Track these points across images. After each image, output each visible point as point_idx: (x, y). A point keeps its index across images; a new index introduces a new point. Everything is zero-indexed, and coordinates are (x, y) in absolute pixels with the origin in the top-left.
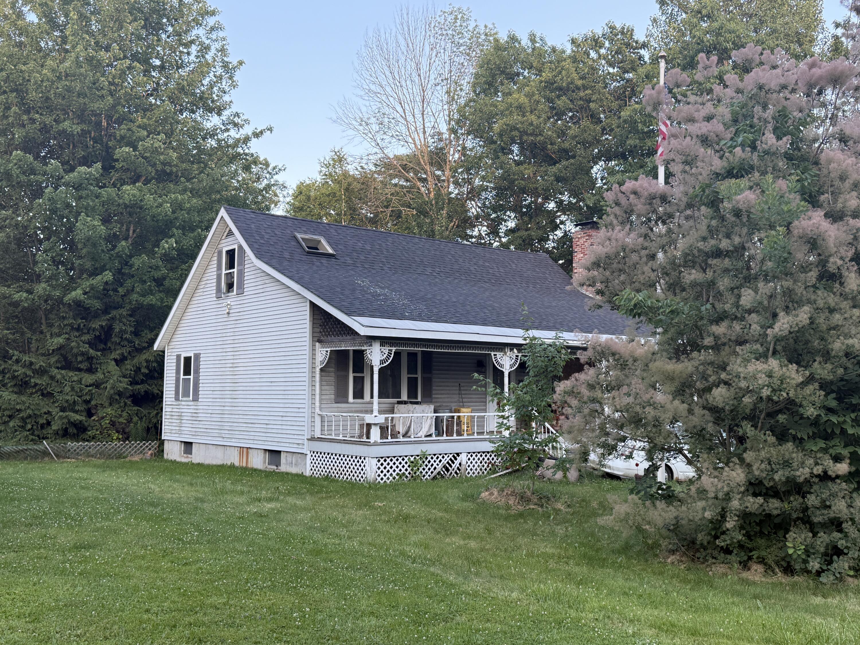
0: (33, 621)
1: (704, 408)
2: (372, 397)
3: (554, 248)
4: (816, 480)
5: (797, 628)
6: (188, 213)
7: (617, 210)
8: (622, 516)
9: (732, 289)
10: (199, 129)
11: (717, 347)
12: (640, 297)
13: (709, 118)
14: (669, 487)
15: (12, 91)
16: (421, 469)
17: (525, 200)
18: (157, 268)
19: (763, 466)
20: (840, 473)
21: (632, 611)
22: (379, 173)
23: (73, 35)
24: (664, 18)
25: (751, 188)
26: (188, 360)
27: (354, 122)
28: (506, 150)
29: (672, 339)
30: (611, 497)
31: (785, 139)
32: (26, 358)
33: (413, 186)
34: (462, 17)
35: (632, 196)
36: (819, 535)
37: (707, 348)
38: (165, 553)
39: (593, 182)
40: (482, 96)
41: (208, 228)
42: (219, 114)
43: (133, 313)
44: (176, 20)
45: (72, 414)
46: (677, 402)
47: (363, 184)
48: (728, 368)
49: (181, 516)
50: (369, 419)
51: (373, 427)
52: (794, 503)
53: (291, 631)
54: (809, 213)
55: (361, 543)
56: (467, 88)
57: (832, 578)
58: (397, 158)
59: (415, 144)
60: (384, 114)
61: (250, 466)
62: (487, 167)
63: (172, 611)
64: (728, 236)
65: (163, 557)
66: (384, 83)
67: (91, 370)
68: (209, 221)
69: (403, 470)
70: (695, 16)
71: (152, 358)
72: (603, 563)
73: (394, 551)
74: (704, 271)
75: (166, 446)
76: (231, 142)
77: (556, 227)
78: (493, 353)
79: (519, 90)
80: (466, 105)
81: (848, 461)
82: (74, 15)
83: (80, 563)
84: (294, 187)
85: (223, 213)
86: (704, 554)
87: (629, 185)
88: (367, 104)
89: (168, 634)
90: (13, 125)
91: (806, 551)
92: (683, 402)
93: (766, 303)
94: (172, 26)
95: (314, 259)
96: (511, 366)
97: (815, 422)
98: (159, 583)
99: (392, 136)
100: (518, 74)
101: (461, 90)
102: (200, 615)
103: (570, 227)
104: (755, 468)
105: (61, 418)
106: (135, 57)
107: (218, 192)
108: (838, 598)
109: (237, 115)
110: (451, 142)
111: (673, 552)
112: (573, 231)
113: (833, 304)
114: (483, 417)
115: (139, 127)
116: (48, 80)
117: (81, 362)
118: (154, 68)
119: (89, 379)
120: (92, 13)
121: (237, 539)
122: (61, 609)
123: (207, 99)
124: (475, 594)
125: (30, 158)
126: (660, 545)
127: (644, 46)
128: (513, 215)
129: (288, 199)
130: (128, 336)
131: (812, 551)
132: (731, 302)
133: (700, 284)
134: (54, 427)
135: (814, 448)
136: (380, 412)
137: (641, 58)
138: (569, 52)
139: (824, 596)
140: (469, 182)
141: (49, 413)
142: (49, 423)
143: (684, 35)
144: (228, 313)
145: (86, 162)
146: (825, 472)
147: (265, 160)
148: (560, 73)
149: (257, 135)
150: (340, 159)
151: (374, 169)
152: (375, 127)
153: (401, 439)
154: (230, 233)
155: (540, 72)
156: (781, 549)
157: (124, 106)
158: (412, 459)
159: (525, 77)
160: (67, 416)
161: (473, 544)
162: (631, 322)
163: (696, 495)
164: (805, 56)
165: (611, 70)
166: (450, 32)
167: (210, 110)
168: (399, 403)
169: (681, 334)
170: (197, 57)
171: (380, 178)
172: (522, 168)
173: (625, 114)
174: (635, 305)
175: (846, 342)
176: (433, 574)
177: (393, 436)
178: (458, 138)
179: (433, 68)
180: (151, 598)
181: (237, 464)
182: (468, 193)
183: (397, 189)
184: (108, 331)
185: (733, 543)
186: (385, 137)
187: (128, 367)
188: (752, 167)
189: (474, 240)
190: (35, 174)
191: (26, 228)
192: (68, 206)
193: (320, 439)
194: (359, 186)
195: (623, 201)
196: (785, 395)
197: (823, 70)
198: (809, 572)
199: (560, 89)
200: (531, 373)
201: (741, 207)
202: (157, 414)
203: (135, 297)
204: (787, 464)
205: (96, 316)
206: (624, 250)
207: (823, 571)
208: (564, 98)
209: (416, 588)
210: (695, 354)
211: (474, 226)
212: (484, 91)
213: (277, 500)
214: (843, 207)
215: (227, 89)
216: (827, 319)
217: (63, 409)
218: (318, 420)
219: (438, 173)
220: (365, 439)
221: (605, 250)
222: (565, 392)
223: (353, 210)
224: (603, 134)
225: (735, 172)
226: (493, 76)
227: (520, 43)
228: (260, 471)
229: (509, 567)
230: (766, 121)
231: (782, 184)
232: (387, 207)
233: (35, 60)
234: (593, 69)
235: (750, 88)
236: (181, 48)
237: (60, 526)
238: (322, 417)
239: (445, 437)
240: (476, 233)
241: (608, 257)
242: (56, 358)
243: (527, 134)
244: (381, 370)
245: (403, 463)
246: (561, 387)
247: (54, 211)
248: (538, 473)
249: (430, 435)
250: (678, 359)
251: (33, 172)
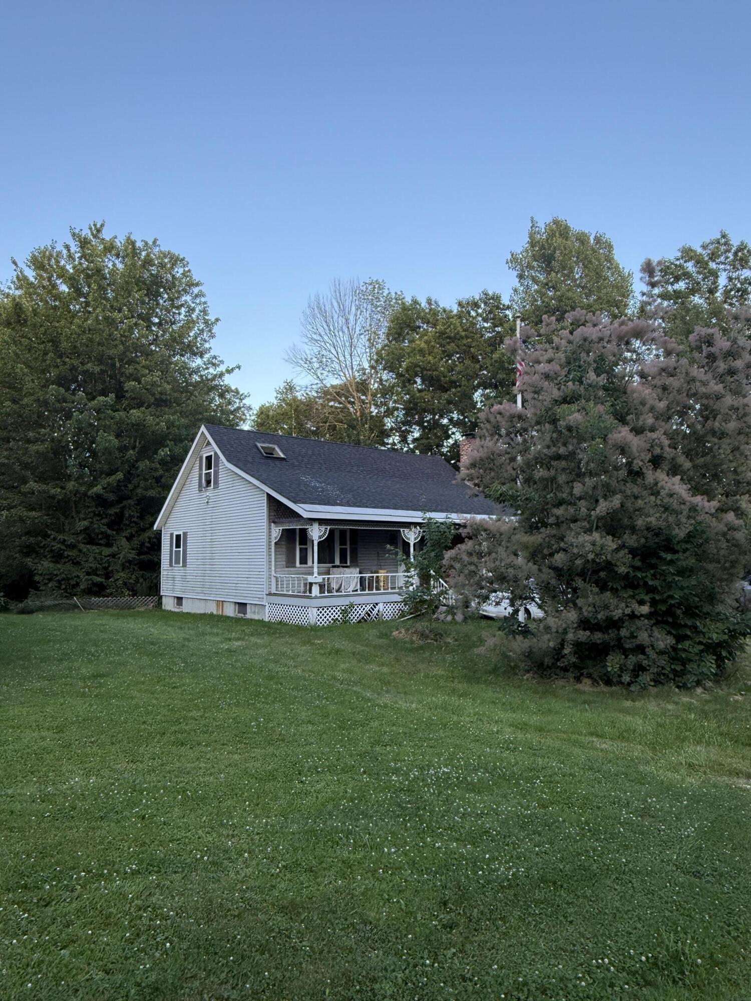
0: (59, 732)
1: (550, 568)
2: (313, 563)
3: (447, 451)
4: (627, 618)
5: (613, 724)
6: (178, 429)
7: (488, 426)
8: (492, 648)
9: (568, 483)
10: (187, 368)
11: (558, 525)
12: (504, 488)
13: (550, 361)
14: (526, 625)
15: (48, 341)
16: (350, 615)
17: (426, 417)
18: (156, 470)
19: (590, 609)
20: (643, 613)
21: (497, 715)
22: (320, 398)
23: (94, 301)
24: (522, 288)
25: (579, 411)
26: (178, 537)
27: (301, 362)
28: (411, 381)
29: (527, 519)
30: (484, 634)
31: (602, 376)
32: (61, 537)
33: (345, 407)
34: (379, 287)
35: (498, 416)
36: (629, 657)
37: (551, 525)
38: (159, 680)
39: (474, 405)
40: (394, 342)
41: (192, 440)
42: (201, 357)
43: (139, 502)
44: (170, 290)
45: (95, 577)
46: (530, 564)
47: (308, 405)
48: (565, 539)
49: (172, 652)
50: (311, 579)
51: (314, 585)
52: (612, 635)
53: (250, 735)
54: (620, 428)
55: (303, 671)
56: (383, 337)
57: (639, 687)
58: (332, 386)
59: (345, 377)
60: (323, 355)
61: (224, 614)
62: (398, 394)
63: (163, 722)
64: (565, 445)
65: (158, 682)
66: (323, 333)
67: (109, 545)
68: (193, 434)
69: (337, 616)
70: (544, 287)
71: (153, 536)
72: (478, 681)
73: (327, 676)
74: (549, 470)
75: (164, 600)
76: (210, 377)
77: (448, 437)
78: (402, 530)
79: (421, 338)
80: (383, 349)
81: (649, 604)
82: (94, 286)
83: (96, 688)
84: (258, 408)
85: (203, 428)
86: (549, 672)
87: (496, 407)
88: (310, 348)
89: (159, 739)
90: (50, 366)
91: (621, 668)
92: (535, 564)
93: (591, 492)
94: (168, 294)
95: (270, 461)
96: (415, 539)
97: (626, 577)
98: (154, 702)
99: (329, 371)
100: (419, 327)
101: (379, 338)
102: (183, 726)
103: (458, 436)
104: (584, 610)
105: (86, 580)
106: (140, 316)
107: (200, 413)
108: (643, 702)
109: (215, 357)
110: (371, 376)
111: (528, 671)
112: (461, 439)
113: (636, 493)
114: (395, 576)
115: (143, 367)
116: (76, 333)
117: (101, 539)
118: (154, 324)
119: (107, 551)
120: (108, 285)
121: (213, 669)
122: (80, 723)
123: (193, 346)
124: (386, 706)
125: (62, 390)
126: (519, 667)
127: (508, 308)
128: (418, 428)
129: (253, 418)
130: (135, 519)
131: (624, 668)
132: (567, 492)
133: (547, 479)
134: (82, 587)
135: (625, 595)
136: (319, 574)
137: (506, 316)
138: (455, 312)
139: (633, 701)
140: (385, 404)
141: (78, 577)
142: (77, 584)
143: (536, 301)
144: (207, 502)
145: (104, 393)
146: (633, 612)
147: (236, 389)
148: (449, 326)
149: (229, 371)
150: (290, 388)
151: (316, 395)
152: (316, 365)
153: (335, 594)
154: (209, 444)
155: (434, 326)
156: (603, 667)
157: (132, 353)
158: (343, 608)
159: (424, 329)
160: (91, 579)
161: (385, 670)
162: (499, 506)
163: (543, 631)
164: (621, 316)
165: (486, 325)
166: (370, 297)
167: (195, 354)
168: (334, 567)
169: (533, 515)
170: (186, 316)
171: (321, 401)
172: (423, 394)
173: (495, 356)
174: (501, 495)
175: (647, 519)
176: (355, 692)
177: (329, 591)
178: (377, 372)
179: (358, 323)
180: (148, 713)
181: (215, 613)
182: (385, 412)
183: (333, 409)
184: (120, 516)
185: (570, 664)
186: (323, 372)
187: (135, 542)
188: (580, 396)
189: (389, 446)
190: (66, 402)
191: (60, 441)
192: (91, 425)
193: (275, 594)
194: (305, 408)
195: (492, 419)
196: (604, 558)
197: (629, 327)
198: (622, 683)
199: (449, 337)
200: (428, 544)
201: (571, 424)
202: (157, 577)
203: (139, 491)
204: (606, 607)
205: (112, 504)
206: (493, 455)
207: (632, 682)
208: (452, 344)
209: (342, 703)
210: (543, 530)
211: (390, 436)
212: (394, 339)
213: (243, 639)
214: (644, 424)
215: (207, 339)
216: (633, 503)
217: (88, 574)
218: (273, 580)
219: (363, 397)
220: (308, 594)
221: (479, 455)
222: (451, 558)
223: (300, 425)
224: (480, 370)
225: (568, 399)
226: (401, 328)
227: (420, 305)
228: (232, 618)
229: (411, 686)
230: (589, 364)
231: (600, 408)
232: (325, 422)
233: (66, 319)
234: (473, 324)
235: (578, 340)
236: (174, 310)
237: (83, 660)
238: (277, 578)
239: (367, 592)
240: (390, 441)
241: (482, 460)
242: (83, 536)
243: (427, 370)
244: (319, 543)
245: (336, 611)
246: (448, 554)
247: (80, 429)
248: (435, 616)
249: (357, 590)
250: (531, 534)
251: (65, 401)
